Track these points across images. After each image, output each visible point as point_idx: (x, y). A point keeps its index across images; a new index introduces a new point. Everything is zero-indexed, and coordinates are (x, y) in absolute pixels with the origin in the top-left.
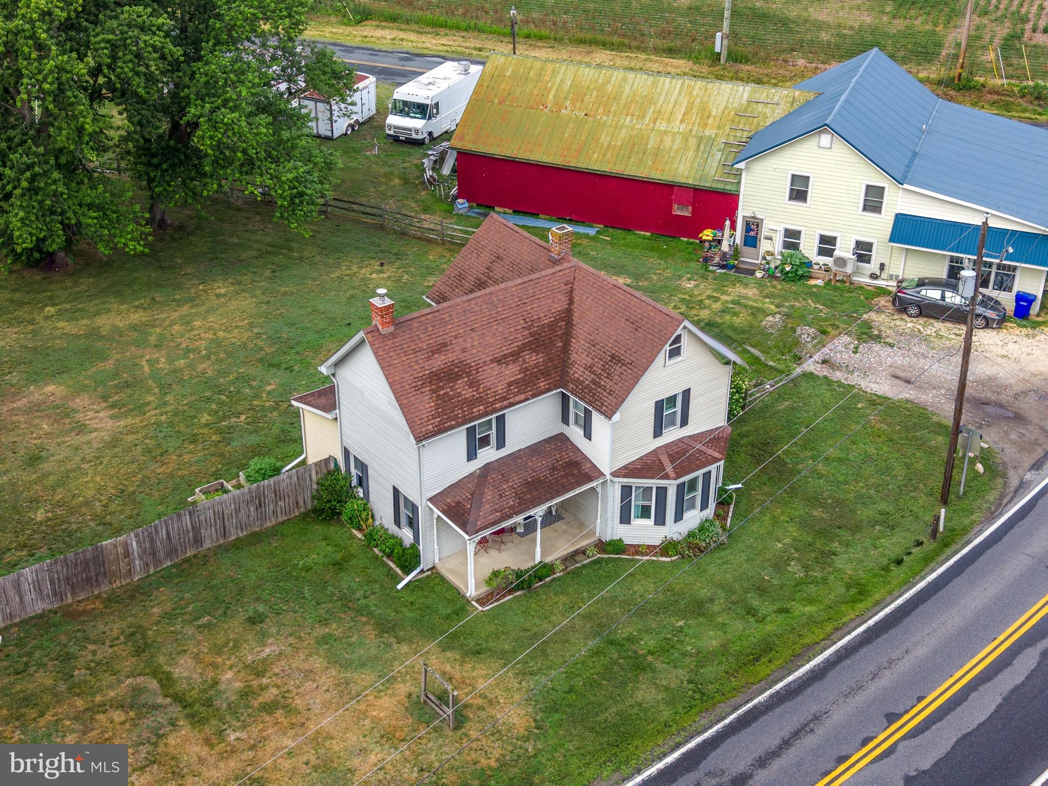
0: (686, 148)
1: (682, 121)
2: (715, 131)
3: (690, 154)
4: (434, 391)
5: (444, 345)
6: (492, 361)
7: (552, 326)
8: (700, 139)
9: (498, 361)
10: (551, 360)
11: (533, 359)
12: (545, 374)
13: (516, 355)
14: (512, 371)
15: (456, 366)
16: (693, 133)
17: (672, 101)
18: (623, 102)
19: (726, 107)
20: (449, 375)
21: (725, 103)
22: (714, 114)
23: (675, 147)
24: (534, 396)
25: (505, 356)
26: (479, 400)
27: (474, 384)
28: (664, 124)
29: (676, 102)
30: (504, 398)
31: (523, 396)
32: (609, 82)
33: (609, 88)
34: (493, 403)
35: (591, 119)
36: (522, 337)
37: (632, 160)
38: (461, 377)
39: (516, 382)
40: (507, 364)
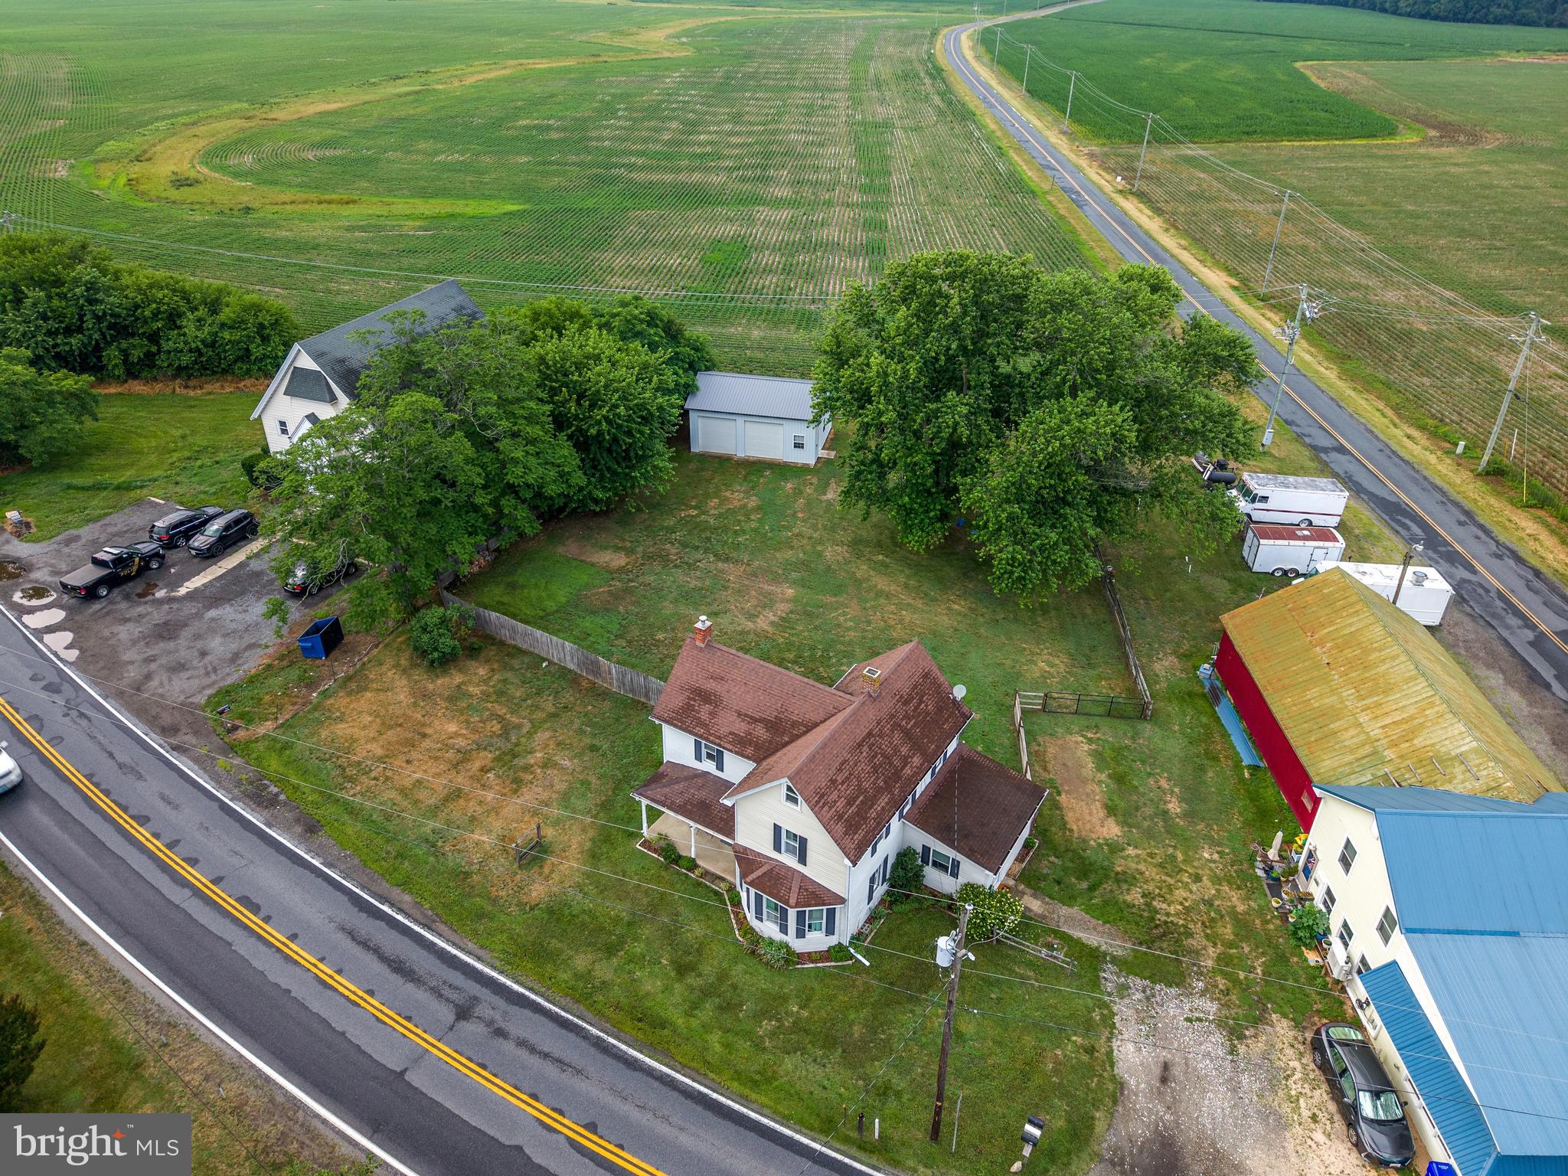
0: (1352, 751)
1: (1383, 727)
2: (1393, 757)
3: (1349, 758)
4: (689, 698)
5: (722, 679)
6: (736, 711)
7: (794, 724)
8: (1375, 753)
9: (739, 714)
10: (770, 742)
11: (761, 732)
12: (758, 747)
13: (754, 720)
14: (741, 727)
15: (715, 695)
16: (1376, 744)
17: (1401, 705)
18: (1367, 675)
19: (1433, 745)
20: (706, 697)
21: (1437, 740)
22: (1415, 742)
23: (1346, 743)
24: (737, 753)
25: (746, 715)
26: (705, 725)
27: (713, 714)
28: (1367, 718)
29: (1404, 707)
30: (719, 738)
31: (731, 747)
32: (1380, 651)
33: (1374, 656)
34: (711, 735)
35: (1327, 669)
36: (770, 714)
37: (1305, 725)
38: (711, 704)
39: (736, 735)
40: (743, 721)
